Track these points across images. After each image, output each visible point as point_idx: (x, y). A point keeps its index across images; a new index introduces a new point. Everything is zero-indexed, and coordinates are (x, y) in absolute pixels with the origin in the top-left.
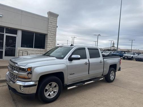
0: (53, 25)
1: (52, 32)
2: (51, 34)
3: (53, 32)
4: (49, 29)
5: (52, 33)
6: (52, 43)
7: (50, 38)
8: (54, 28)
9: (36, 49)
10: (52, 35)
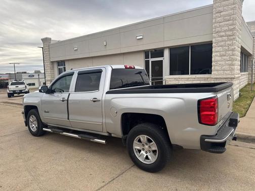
0: (225, 16)
1: (223, 34)
2: (220, 39)
3: (225, 31)
4: (214, 30)
5: (222, 36)
6: (225, 57)
7: (218, 49)
8: (229, 21)
9: (194, 76)
10: (222, 41)
